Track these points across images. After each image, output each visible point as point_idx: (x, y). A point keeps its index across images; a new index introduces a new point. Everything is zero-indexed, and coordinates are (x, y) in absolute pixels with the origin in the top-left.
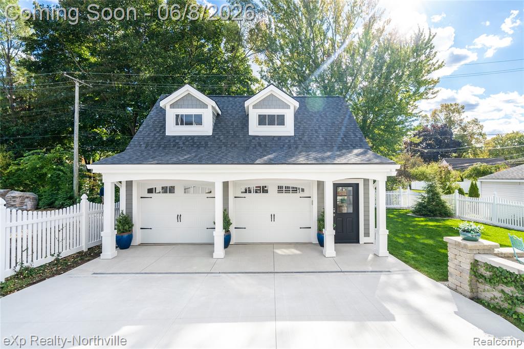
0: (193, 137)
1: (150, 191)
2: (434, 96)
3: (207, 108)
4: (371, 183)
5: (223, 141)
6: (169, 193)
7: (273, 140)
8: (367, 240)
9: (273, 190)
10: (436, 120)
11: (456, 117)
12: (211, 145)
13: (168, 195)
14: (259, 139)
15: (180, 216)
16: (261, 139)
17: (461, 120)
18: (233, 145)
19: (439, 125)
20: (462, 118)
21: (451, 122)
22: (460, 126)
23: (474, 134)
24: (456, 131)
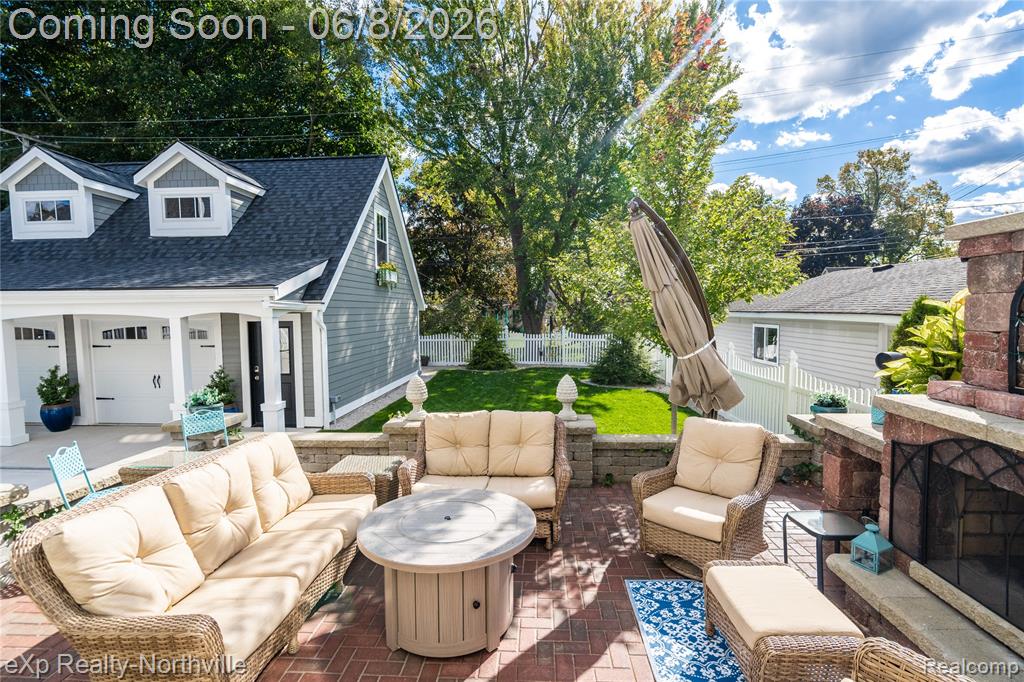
8: (310, 421)
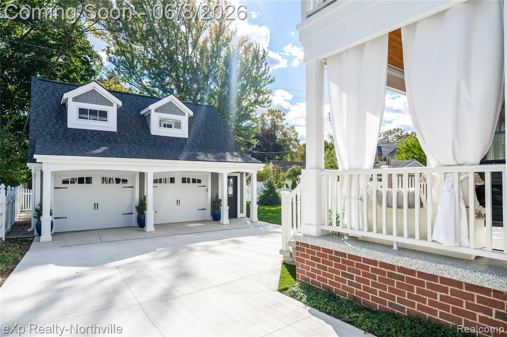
0: (99, 132)
1: (65, 182)
2: (269, 104)
3: (113, 106)
4: (244, 175)
5: (130, 138)
6: (86, 183)
7: (173, 140)
9: (178, 181)
10: (264, 124)
11: (279, 123)
12: (120, 141)
13: (85, 185)
14: (161, 138)
15: (97, 204)
16: (163, 138)
17: (283, 126)
18: (141, 143)
19: (267, 128)
20: (283, 124)
21: (275, 127)
22: (282, 131)
23: (291, 140)
24: (279, 135)
